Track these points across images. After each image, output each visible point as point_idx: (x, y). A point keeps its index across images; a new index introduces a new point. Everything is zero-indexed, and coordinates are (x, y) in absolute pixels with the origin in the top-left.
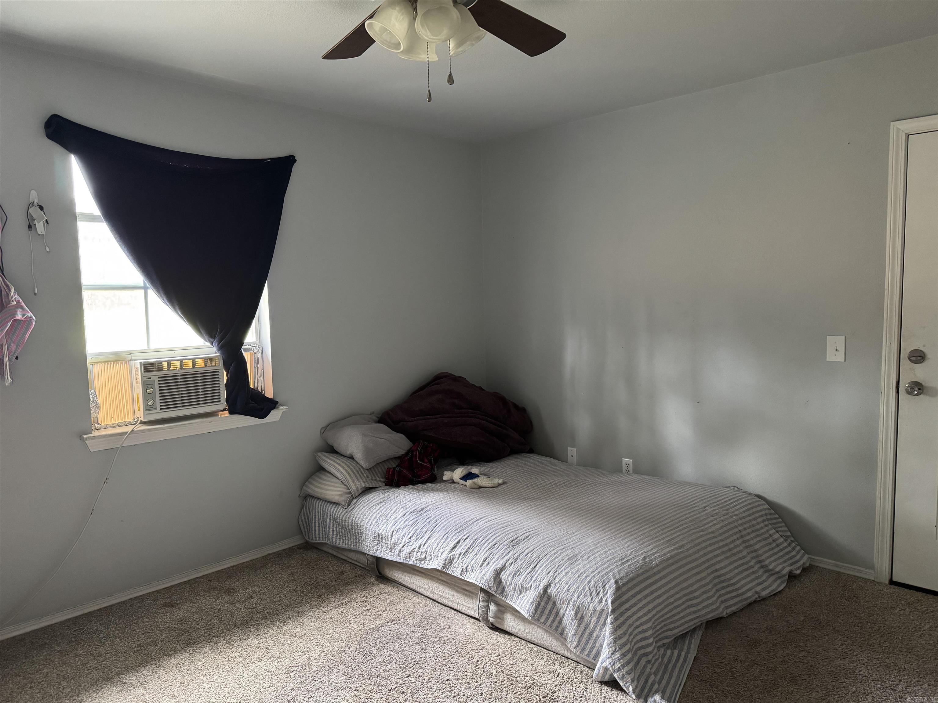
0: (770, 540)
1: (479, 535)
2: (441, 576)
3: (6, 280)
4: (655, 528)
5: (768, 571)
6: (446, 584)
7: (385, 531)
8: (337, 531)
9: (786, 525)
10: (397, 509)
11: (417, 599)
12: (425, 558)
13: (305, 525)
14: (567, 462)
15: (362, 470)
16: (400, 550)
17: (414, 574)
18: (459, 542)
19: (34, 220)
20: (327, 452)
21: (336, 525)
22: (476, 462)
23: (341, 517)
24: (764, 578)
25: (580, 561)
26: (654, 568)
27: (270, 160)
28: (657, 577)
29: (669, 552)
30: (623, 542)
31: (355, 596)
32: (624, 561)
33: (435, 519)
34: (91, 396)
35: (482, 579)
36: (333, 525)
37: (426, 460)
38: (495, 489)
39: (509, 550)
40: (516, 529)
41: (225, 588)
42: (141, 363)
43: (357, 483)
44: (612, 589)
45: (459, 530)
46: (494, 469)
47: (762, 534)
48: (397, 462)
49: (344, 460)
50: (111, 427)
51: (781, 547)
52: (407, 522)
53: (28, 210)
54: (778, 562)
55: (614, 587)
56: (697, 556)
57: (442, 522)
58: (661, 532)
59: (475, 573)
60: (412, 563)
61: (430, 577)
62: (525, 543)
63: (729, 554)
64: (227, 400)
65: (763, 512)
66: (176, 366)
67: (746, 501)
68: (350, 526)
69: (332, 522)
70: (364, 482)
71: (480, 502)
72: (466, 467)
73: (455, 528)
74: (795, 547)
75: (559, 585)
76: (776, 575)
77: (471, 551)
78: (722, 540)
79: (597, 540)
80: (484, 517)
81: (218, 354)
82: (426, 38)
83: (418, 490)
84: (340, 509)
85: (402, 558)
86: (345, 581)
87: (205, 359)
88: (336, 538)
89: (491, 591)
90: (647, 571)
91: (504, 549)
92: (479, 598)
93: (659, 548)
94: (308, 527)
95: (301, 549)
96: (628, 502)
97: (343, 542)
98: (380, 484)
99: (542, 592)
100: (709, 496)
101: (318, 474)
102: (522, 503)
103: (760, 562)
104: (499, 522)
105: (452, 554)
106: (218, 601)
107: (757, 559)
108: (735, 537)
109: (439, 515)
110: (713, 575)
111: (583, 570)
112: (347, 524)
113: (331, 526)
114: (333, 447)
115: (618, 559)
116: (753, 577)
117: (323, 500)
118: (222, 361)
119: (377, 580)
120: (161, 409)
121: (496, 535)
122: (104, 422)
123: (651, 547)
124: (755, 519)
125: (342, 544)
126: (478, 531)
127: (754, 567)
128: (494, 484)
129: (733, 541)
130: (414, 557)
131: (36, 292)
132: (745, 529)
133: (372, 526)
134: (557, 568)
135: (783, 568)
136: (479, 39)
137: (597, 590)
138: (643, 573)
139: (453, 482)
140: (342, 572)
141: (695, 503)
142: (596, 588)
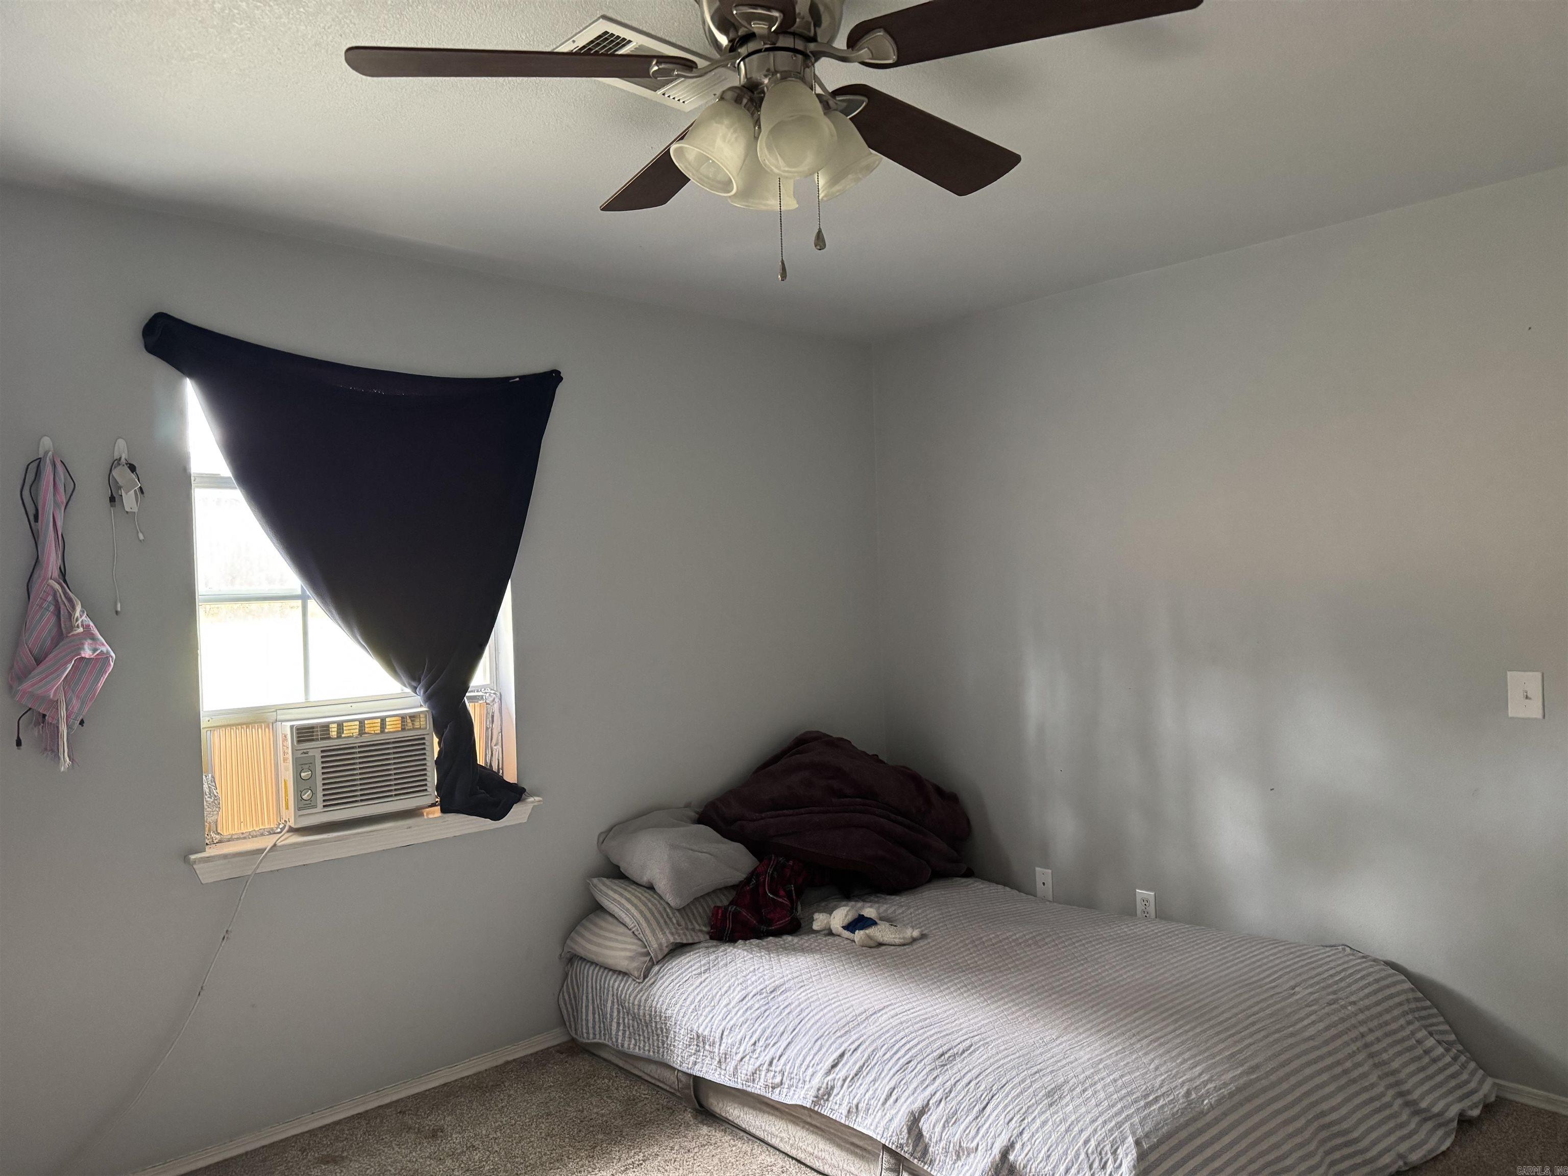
0: (1419, 1051)
1: (879, 1042)
2: (810, 1116)
3: (68, 590)
4: (1204, 1031)
5: (1417, 1113)
6: (820, 1133)
7: (708, 1029)
8: (624, 1023)
9: (1447, 1022)
10: (730, 987)
11: (767, 1158)
12: (781, 1083)
13: (570, 1010)
14: (1035, 896)
15: (668, 910)
16: (736, 1066)
17: (761, 1110)
18: (842, 1055)
19: (120, 488)
20: (608, 877)
21: (623, 1012)
22: (870, 894)
23: (631, 998)
24: (1412, 1126)
25: (1068, 1098)
26: (1207, 1113)
27: (517, 379)
28: (1214, 1131)
29: (1233, 1079)
30: (1146, 1060)
31: (656, 1149)
32: (1149, 1098)
33: (799, 1009)
34: (205, 786)
35: (886, 1128)
36: (619, 1012)
37: (782, 893)
38: (908, 949)
39: (935, 1073)
40: (948, 1032)
41: (427, 1128)
42: (292, 727)
43: (660, 935)
44: (1130, 1158)
45: (843, 1032)
46: (904, 909)
47: (1403, 1040)
48: (732, 895)
49: (638, 892)
50: (238, 839)
51: (1441, 1064)
52: (749, 1013)
53: (111, 470)
54: (1437, 1094)
55: (1133, 1154)
56: (1285, 1086)
57: (811, 1014)
58: (1216, 1039)
59: (873, 1116)
60: (758, 1092)
61: (792, 1118)
62: (964, 1060)
63: (1343, 1081)
64: (438, 788)
65: (1402, 998)
66: (352, 730)
67: (1369, 974)
68: (648, 1017)
69: (616, 1006)
70: (672, 934)
71: (881, 975)
72: (853, 903)
73: (836, 1027)
74: (1467, 1062)
75: (1029, 1147)
76: (1434, 1120)
77: (865, 1073)
78: (1330, 1054)
79: (1097, 1056)
80: (888, 1006)
81: (424, 709)
82: (776, 171)
83: (769, 950)
84: (630, 985)
85: (739, 1080)
86: (638, 1117)
87: (403, 718)
88: (624, 1037)
89: (902, 1153)
90: (1194, 1119)
91: (924, 1072)
92: (880, 1163)
93: (1215, 1071)
94: (575, 1014)
95: (562, 1053)
96: (1152, 976)
97: (635, 1045)
98: (702, 937)
99: (997, 1158)
100: (1300, 964)
101: (592, 916)
102: (957, 979)
103: (1401, 1094)
104: (915, 1018)
105: (830, 1078)
106: (414, 1154)
107: (1396, 1090)
108: (1353, 1047)
109: (806, 1000)
110: (1316, 1125)
111: (1073, 1118)
112: (641, 1012)
113: (615, 1014)
114: (618, 867)
115: (1138, 1094)
116: (1391, 1124)
117: (601, 967)
118: (431, 717)
119: (695, 1118)
120: (324, 806)
121: (912, 1044)
122: (227, 829)
123: (1198, 1069)
124: (1388, 1011)
125: (634, 1049)
126: (877, 1035)
127: (1391, 1106)
128: (904, 938)
129: (1351, 1056)
130: (762, 1080)
131: (119, 609)
132: (1371, 1031)
133: (686, 1019)
134: (1026, 1112)
135: (1448, 1106)
136: (869, 169)
137: (1102, 1159)
138: (1187, 1124)
139: (830, 933)
140: (634, 1100)
141: (1274, 980)
142: (1100, 1153)
